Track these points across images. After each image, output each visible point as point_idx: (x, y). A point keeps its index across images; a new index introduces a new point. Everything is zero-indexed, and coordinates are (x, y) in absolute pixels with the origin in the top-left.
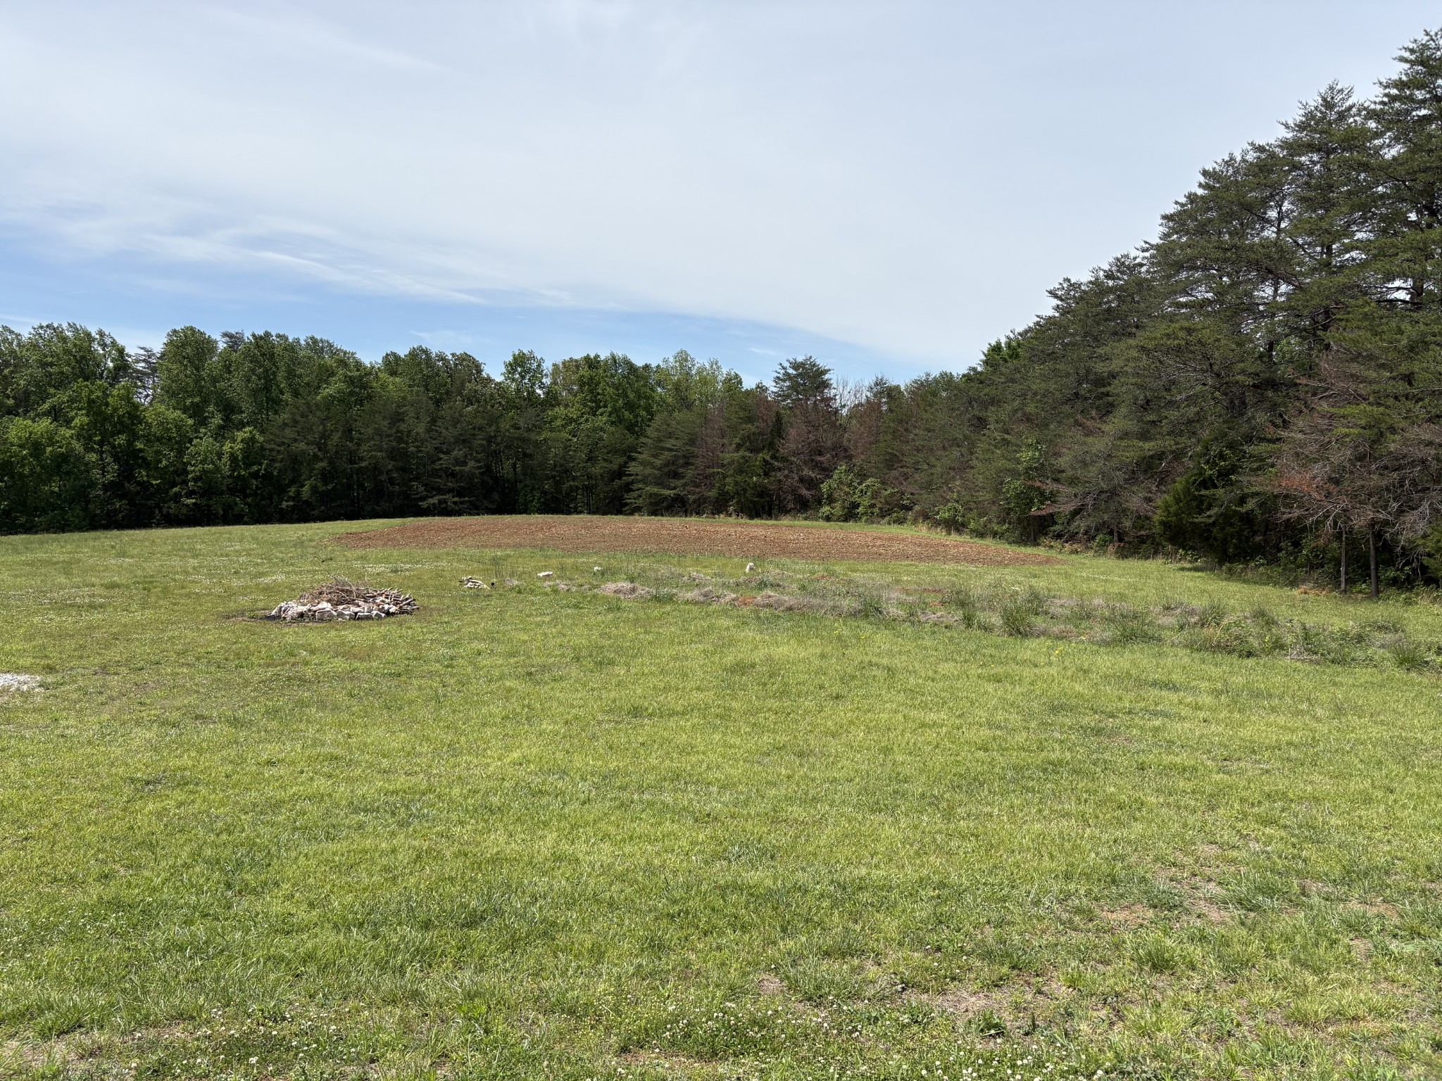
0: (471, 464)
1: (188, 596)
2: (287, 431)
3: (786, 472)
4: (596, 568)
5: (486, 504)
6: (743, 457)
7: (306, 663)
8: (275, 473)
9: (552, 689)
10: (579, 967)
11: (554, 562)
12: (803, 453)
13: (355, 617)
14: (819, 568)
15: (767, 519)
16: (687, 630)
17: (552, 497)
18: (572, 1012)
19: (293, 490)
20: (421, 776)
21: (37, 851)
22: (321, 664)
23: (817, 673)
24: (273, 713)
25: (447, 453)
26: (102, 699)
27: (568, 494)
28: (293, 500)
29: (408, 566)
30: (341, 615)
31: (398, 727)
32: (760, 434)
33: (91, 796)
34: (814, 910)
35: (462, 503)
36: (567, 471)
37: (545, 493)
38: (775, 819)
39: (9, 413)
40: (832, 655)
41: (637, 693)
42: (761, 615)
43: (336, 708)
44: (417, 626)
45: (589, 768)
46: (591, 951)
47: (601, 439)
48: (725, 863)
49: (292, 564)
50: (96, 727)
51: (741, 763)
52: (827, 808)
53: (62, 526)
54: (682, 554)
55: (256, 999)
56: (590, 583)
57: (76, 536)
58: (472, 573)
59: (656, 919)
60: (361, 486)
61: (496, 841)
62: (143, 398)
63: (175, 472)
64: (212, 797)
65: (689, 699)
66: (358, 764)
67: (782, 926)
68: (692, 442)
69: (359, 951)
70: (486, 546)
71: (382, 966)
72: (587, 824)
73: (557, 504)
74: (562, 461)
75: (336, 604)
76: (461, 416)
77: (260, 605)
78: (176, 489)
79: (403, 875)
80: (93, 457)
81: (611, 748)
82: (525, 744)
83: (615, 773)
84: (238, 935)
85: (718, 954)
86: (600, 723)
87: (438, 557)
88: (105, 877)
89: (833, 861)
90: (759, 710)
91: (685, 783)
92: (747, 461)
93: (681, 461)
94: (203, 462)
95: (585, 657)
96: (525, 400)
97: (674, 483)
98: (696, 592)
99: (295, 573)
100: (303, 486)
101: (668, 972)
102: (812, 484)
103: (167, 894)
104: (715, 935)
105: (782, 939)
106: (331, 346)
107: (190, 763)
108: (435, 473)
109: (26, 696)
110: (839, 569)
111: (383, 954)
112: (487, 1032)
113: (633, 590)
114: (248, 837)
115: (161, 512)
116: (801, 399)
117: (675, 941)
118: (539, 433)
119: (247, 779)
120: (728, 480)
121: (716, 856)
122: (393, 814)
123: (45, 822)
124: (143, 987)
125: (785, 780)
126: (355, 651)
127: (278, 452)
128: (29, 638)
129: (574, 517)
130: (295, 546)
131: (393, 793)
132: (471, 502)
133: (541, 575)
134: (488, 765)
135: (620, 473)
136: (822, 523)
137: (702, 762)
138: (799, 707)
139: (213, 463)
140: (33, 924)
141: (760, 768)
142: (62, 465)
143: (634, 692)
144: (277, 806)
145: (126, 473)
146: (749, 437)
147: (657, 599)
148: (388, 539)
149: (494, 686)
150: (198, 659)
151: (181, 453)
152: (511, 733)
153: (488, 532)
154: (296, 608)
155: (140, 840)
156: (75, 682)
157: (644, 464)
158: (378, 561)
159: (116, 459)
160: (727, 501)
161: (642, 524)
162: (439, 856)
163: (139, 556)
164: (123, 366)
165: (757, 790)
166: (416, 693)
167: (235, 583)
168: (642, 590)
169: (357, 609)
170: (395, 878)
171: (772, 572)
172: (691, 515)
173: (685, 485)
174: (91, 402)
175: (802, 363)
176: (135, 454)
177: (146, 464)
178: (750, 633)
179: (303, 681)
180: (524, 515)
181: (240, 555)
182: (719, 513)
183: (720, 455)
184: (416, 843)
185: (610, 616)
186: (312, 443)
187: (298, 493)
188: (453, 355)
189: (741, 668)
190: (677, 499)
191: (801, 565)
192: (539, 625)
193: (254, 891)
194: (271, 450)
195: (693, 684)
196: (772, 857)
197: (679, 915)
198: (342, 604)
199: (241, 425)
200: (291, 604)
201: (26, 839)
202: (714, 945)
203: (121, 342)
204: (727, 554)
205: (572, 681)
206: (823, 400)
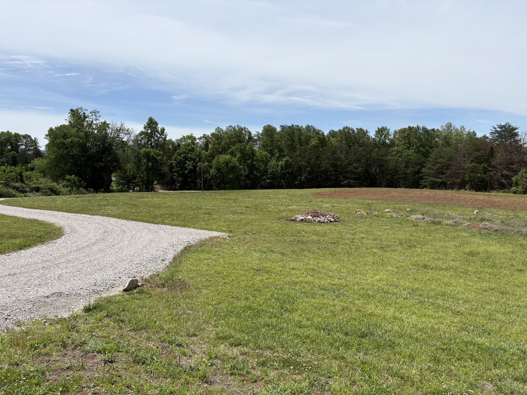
0: (360, 169)
1: (268, 211)
2: (298, 158)
3: (495, 172)
4: (408, 209)
5: (365, 183)
6: (474, 166)
7: (304, 236)
8: (294, 172)
9: (391, 254)
10: (404, 361)
11: (391, 206)
12: (503, 164)
13: (319, 222)
14: (511, 214)
15: (484, 192)
16: (447, 236)
17: (390, 181)
18: (402, 378)
19: (299, 177)
20: (344, 280)
21: (228, 287)
22: (308, 237)
23: (510, 259)
24: (293, 252)
25: (351, 165)
26: (245, 242)
27: (397, 180)
28: (299, 181)
29: (337, 205)
30: (315, 221)
31: (335, 262)
32: (482, 156)
33: (242, 272)
34: (510, 360)
35: (356, 183)
36: (397, 171)
37: (387, 180)
38: (490, 318)
39: (220, 153)
40: (518, 252)
41: (426, 259)
42: (482, 232)
43: (314, 253)
44: (340, 226)
45: (407, 286)
46: (409, 356)
47: (411, 159)
48: (467, 333)
49: (299, 203)
50: (243, 251)
51: (473, 293)
52: (516, 317)
53: (233, 188)
54: (445, 205)
55: (291, 347)
56: (406, 215)
57: (237, 191)
58: (360, 208)
59: (437, 349)
60: (321, 177)
61: (371, 308)
62: (256, 148)
63: (264, 171)
64: (276, 278)
65: (449, 264)
66: (322, 273)
67: (494, 364)
68: (450, 160)
69: (324, 338)
70: (365, 199)
71: (332, 345)
72: (407, 307)
73: (392, 184)
74: (395, 168)
75: (313, 217)
76: (358, 151)
77: (289, 216)
78: (264, 177)
79: (338, 315)
80: (242, 167)
81: (415, 279)
82: (381, 274)
83: (417, 289)
84: (285, 325)
85: (464, 369)
86: (410, 269)
87: (348, 202)
88: (247, 299)
89: (519, 341)
90: (481, 272)
91: (448, 298)
92: (475, 167)
93: (445, 168)
94: (273, 168)
95: (404, 243)
96: (382, 144)
97: (441, 176)
98: (451, 221)
99: (299, 205)
100: (302, 176)
101: (442, 371)
102: (507, 177)
103: (264, 307)
104: (462, 361)
105: (494, 369)
106: (314, 128)
107: (270, 266)
108: (347, 172)
109: (224, 239)
110: (521, 215)
111: (332, 341)
112: (369, 377)
113: (424, 219)
114: (287, 293)
115: (260, 184)
116: (503, 141)
117: (445, 360)
118: (386, 157)
119: (286, 273)
120: (466, 175)
121: (462, 329)
122: (334, 292)
123: (230, 279)
124: (258, 336)
125: (495, 303)
126: (320, 233)
127: (295, 165)
128: (225, 222)
129: (399, 189)
130: (300, 196)
131: (334, 285)
132: (359, 183)
133: (386, 211)
134: (367, 280)
135: (418, 172)
136: (512, 194)
137: (455, 290)
138: (501, 273)
139: (275, 168)
140: (227, 310)
141: (483, 296)
142: (233, 169)
143: (425, 259)
144: (296, 283)
145: (251, 172)
146: (477, 158)
147: (433, 222)
148: (330, 196)
149: (369, 251)
150: (271, 232)
151: (266, 165)
152: (375, 269)
153: (366, 194)
154: (300, 217)
155: (256, 288)
156: (237, 236)
157: (429, 168)
158: (327, 203)
159: (248, 167)
160: (466, 183)
161: (427, 192)
162: (350, 310)
163: (254, 198)
164: (250, 138)
165: (481, 305)
166: (341, 250)
167: (282, 208)
168: (427, 219)
169: (320, 219)
170: (335, 315)
171: (487, 214)
172: (448, 189)
173: (446, 177)
174: (241, 150)
175: (504, 126)
176: (253, 166)
177: (256, 169)
178: (477, 240)
179: (303, 242)
180: (379, 188)
181: (283, 199)
182: (461, 189)
183: (463, 165)
184: (342, 304)
185: (414, 228)
186: (305, 162)
187: (301, 179)
188: (357, 129)
189: (472, 254)
190: (442, 183)
191: (501, 212)
192: (385, 229)
193: (289, 311)
194: (293, 164)
195: (450, 258)
196: (489, 334)
197: (446, 349)
198: (315, 217)
199: (284, 156)
200: (299, 216)
201: (225, 283)
202: (462, 365)
203: (249, 130)
204: (465, 206)
205: (399, 252)
206: (515, 141)
